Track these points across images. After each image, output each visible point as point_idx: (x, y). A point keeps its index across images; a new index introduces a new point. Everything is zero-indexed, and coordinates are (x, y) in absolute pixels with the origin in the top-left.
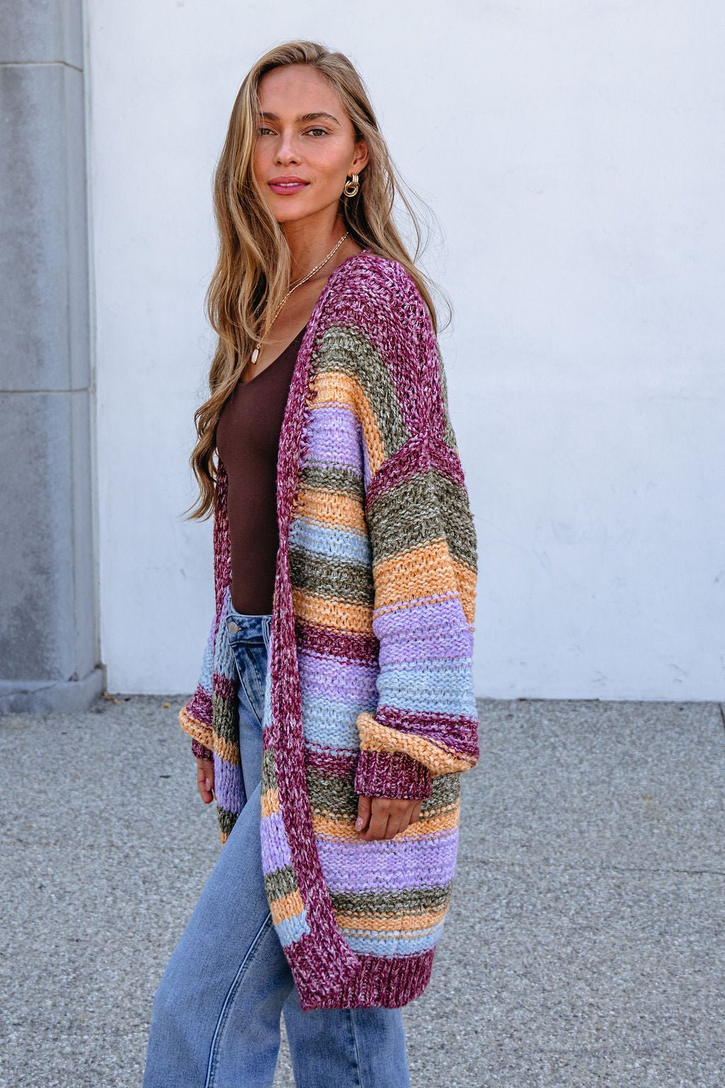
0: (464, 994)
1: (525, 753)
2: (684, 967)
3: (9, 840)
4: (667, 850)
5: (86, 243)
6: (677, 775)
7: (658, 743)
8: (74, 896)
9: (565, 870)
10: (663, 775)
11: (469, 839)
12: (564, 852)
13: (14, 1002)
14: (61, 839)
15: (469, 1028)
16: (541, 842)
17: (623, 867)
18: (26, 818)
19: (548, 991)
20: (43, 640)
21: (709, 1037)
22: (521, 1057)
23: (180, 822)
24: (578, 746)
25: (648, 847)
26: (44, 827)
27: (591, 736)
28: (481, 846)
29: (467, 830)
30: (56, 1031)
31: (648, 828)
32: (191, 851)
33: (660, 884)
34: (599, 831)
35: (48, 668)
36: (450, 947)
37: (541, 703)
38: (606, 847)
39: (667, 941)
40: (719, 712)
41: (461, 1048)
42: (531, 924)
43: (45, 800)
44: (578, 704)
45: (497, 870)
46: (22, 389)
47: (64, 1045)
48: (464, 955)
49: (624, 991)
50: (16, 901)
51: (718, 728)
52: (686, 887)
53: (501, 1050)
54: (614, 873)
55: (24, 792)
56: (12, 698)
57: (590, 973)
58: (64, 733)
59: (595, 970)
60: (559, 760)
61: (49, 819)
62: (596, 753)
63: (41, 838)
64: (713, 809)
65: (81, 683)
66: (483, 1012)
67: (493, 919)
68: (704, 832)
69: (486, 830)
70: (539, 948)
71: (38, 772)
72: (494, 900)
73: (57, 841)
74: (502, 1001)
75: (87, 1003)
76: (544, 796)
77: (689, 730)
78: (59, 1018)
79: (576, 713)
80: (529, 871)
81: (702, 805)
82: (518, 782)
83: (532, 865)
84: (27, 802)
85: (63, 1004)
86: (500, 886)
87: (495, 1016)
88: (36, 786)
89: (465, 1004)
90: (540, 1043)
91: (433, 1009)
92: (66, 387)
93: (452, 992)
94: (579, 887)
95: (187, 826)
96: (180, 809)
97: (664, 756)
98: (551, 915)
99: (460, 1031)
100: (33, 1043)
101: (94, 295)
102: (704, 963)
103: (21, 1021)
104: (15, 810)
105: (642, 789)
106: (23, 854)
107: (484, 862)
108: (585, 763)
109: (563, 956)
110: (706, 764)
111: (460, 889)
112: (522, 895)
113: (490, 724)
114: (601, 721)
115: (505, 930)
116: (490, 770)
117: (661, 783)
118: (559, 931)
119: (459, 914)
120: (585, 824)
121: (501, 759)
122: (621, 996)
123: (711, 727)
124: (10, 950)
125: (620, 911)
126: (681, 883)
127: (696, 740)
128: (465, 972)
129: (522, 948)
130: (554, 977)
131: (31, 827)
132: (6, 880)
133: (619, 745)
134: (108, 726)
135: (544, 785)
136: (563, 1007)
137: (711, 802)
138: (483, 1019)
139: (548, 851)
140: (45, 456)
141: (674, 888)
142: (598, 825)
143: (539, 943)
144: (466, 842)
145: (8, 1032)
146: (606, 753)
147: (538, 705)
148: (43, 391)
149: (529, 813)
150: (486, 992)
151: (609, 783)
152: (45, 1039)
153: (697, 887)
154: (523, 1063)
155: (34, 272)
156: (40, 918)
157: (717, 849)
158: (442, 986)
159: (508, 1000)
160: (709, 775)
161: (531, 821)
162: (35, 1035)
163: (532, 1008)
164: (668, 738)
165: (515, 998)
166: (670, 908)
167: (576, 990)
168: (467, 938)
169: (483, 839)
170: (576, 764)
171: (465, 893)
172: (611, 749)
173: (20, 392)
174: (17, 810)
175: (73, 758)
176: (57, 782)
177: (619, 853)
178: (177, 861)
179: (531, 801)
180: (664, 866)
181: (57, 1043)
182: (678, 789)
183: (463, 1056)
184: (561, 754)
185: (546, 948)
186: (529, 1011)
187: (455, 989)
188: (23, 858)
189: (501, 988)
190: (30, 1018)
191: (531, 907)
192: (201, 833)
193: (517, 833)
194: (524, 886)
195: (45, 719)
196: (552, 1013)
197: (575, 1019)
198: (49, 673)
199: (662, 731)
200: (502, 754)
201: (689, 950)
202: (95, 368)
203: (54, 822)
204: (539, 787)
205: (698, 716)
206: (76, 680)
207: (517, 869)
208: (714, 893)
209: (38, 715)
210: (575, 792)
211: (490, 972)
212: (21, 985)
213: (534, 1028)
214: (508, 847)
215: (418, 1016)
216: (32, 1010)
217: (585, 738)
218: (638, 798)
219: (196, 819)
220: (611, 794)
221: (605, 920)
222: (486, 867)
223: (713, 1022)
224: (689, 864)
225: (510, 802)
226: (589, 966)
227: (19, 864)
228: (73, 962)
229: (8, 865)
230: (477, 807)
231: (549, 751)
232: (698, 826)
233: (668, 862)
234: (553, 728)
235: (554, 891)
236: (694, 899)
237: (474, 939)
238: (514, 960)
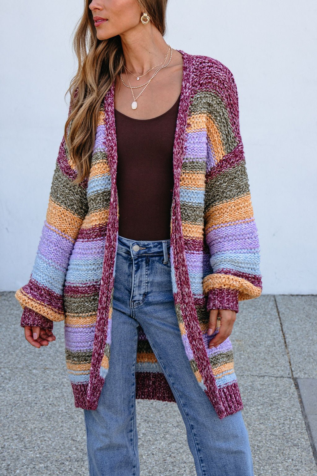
0: (147, 436)
2: (255, 421)
4: (248, 366)
6: (253, 329)
7: (244, 314)
10: (246, 330)
15: (149, 453)
21: (266, 454)
22: (175, 466)
23: (5, 354)
25: (238, 364)
31: (239, 355)
32: (10, 368)
33: (244, 382)
36: (141, 414)
39: (247, 409)
40: (274, 299)
41: (145, 462)
48: (148, 417)
51: (273, 307)
52: (257, 383)
53: (165, 463)
64: (270, 346)
66: (157, 444)
68: (266, 357)
74: (166, 439)
77: (259, 308)
81: (265, 344)
87: (162, 446)
89: (148, 441)
90: (184, 459)
93: (142, 435)
95: (8, 356)
96: (5, 348)
97: (247, 321)
99: (145, 454)
102: (264, 419)
105: (236, 336)
110: (267, 325)
117: (245, 334)
123: (270, 307)
126: (254, 381)
127: (262, 313)
128: (148, 425)
137: (269, 342)
138: (156, 448)
141: (251, 383)
150: (158, 435)
153: (262, 383)
154: (176, 469)
157: (272, 365)
159: (169, 439)
160: (269, 329)
163: (180, 442)
164: (249, 312)
165: (172, 438)
166: (249, 394)
168: (149, 408)
178: (3, 373)
180: (246, 373)
182: (254, 337)
183: (146, 466)
186: (179, 443)
187: (143, 434)
189: (166, 433)
192: (15, 360)
199: (246, 309)
201: (258, 413)
205: (264, 302)
208: (270, 386)
211: (160, 425)
213: (181, 451)
218: (234, 341)
219: (13, 353)
223: (268, 447)
224: (258, 372)
232: (263, 354)
233: (248, 371)
236: (261, 389)
237: (153, 409)
238: (172, 419)
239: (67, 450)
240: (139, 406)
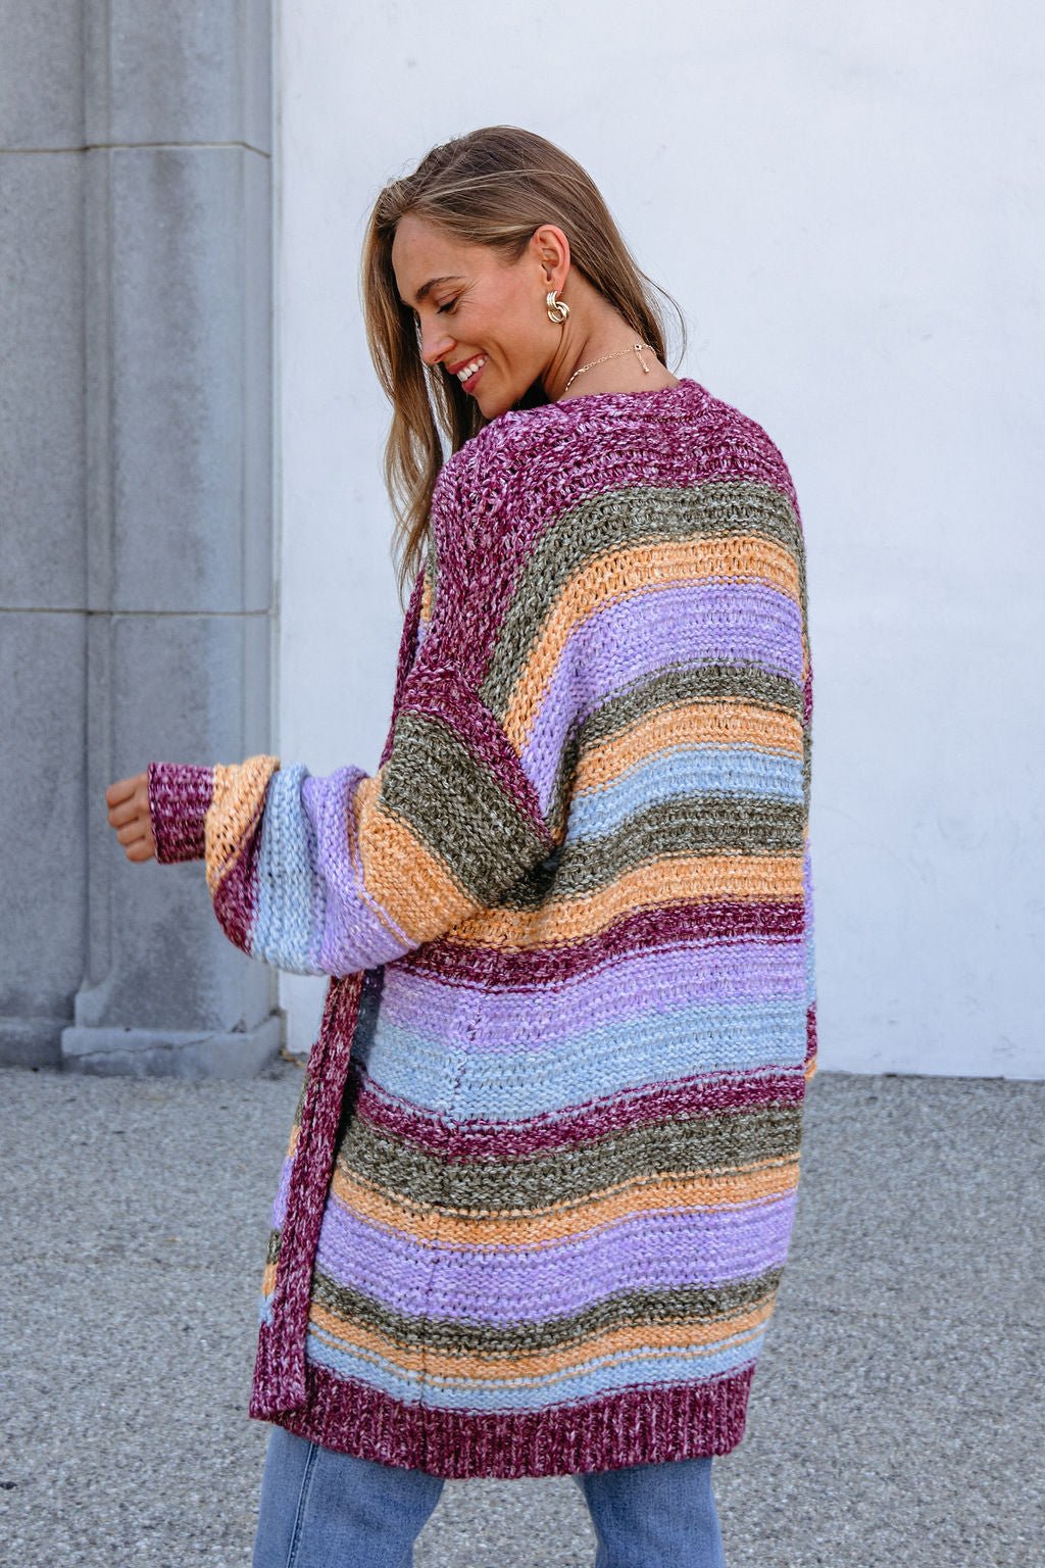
0: (802, 1504)
1: (894, 1153)
3: (142, 1260)
5: (270, 404)
8: (235, 1343)
9: (952, 1327)
11: (812, 1277)
12: (951, 1299)
13: (145, 1494)
14: (218, 1260)
15: (809, 1555)
16: (916, 1284)
17: (1038, 1325)
18: (167, 1228)
19: (927, 1503)
20: (196, 972)
24: (973, 1145)
26: (192, 1242)
27: (992, 1131)
28: (829, 1288)
29: (808, 1263)
30: (205, 1539)
34: (1003, 1270)
35: (202, 1012)
37: (919, 1081)
38: (1013, 1295)
42: (901, 1403)
43: (194, 1204)
44: (974, 1084)
45: (852, 1322)
46: (173, 609)
47: (216, 1559)
48: (803, 1447)
49: (1039, 1507)
50: (150, 1348)
54: (1025, 1333)
55: (165, 1191)
56: (150, 1054)
57: (989, 1478)
58: (224, 1108)
59: (996, 1474)
60: (944, 1165)
61: (199, 1231)
62: (999, 1157)
63: (188, 1258)
65: (249, 1037)
66: (829, 1531)
67: (846, 1395)
69: (836, 1265)
70: (913, 1440)
71: (185, 1162)
72: (847, 1367)
73: (211, 1263)
74: (857, 1516)
75: (250, 1499)
76: (922, 1217)
78: (209, 1520)
79: (970, 1097)
80: (900, 1327)
82: (883, 1195)
83: (903, 1318)
84: (169, 1205)
85: (215, 1500)
86: (856, 1347)
87: (847, 1537)
88: (182, 1183)
89: (803, 1519)
91: (755, 1525)
92: (238, 609)
93: (785, 1501)
94: (973, 1352)
98: (932, 1392)
99: (796, 1558)
100: (171, 1556)
101: (280, 476)
103: (154, 1522)
104: (152, 1216)
106: (162, 1280)
107: (832, 1311)
108: (983, 1171)
109: (949, 1452)
111: (797, 1349)
112: (888, 1361)
113: (843, 1109)
114: (1006, 1110)
115: (863, 1412)
116: (842, 1177)
118: (942, 1416)
119: (795, 1387)
120: (982, 1259)
121: (859, 1162)
122: (1034, 1515)
124: (140, 1419)
125: (1033, 1388)
129: (888, 1439)
130: (935, 1483)
131: (174, 1241)
132: (135, 1318)
133: (1034, 1146)
134: (288, 1099)
135: (922, 1200)
136: (949, 1527)
138: (829, 1541)
139: (927, 1297)
140: (203, 707)
142: (1001, 1262)
143: (914, 1432)
144: (807, 1281)
145: (135, 1538)
146: (1014, 1156)
147: (915, 1084)
148: (203, 613)
149: (899, 1241)
150: (835, 1502)
151: (1018, 1201)
152: (189, 1550)
155: (195, 442)
156: (185, 1374)
158: (769, 1491)
159: (867, 1515)
161: (903, 1253)
162: (174, 1543)
163: (902, 1528)
165: (877, 1513)
167: (967, 1504)
168: (807, 1421)
169: (831, 1278)
170: (969, 1172)
171: (804, 1355)
172: (1022, 1151)
173: (172, 613)
174: (153, 1216)
175: (235, 1143)
176: (212, 1178)
177: (1032, 1303)
179: (903, 1223)
181: (205, 1556)
184: (947, 1156)
185: (924, 1440)
186: (898, 1531)
187: (789, 1496)
188: (162, 1287)
189: (857, 1496)
190: (168, 1519)
191: (901, 1379)
193: (882, 1270)
194: (891, 1347)
195: (197, 1087)
196: (931, 1536)
197: (967, 1545)
198: (204, 1019)
200: (860, 1154)
202: (279, 582)
203: (207, 1235)
204: (915, 1204)
206: (242, 1032)
207: (882, 1323)
209: (187, 1081)
210: (968, 1213)
211: (841, 1472)
212: (155, 1471)
214: (868, 1290)
215: (734, 1534)
216: (171, 1507)
217: (983, 1133)
220: (1020, 1217)
221: (1011, 1401)
222: (835, 1319)
225: (871, 1225)
226: (987, 1468)
227: (155, 1294)
228: (231, 1440)
229: (141, 1296)
230: (822, 1230)
231: (929, 1152)
234: (936, 1118)
235: (936, 1357)
237: (817, 1423)
238: (876, 1456)
239: (567, 1534)
240: (777, 1411)
